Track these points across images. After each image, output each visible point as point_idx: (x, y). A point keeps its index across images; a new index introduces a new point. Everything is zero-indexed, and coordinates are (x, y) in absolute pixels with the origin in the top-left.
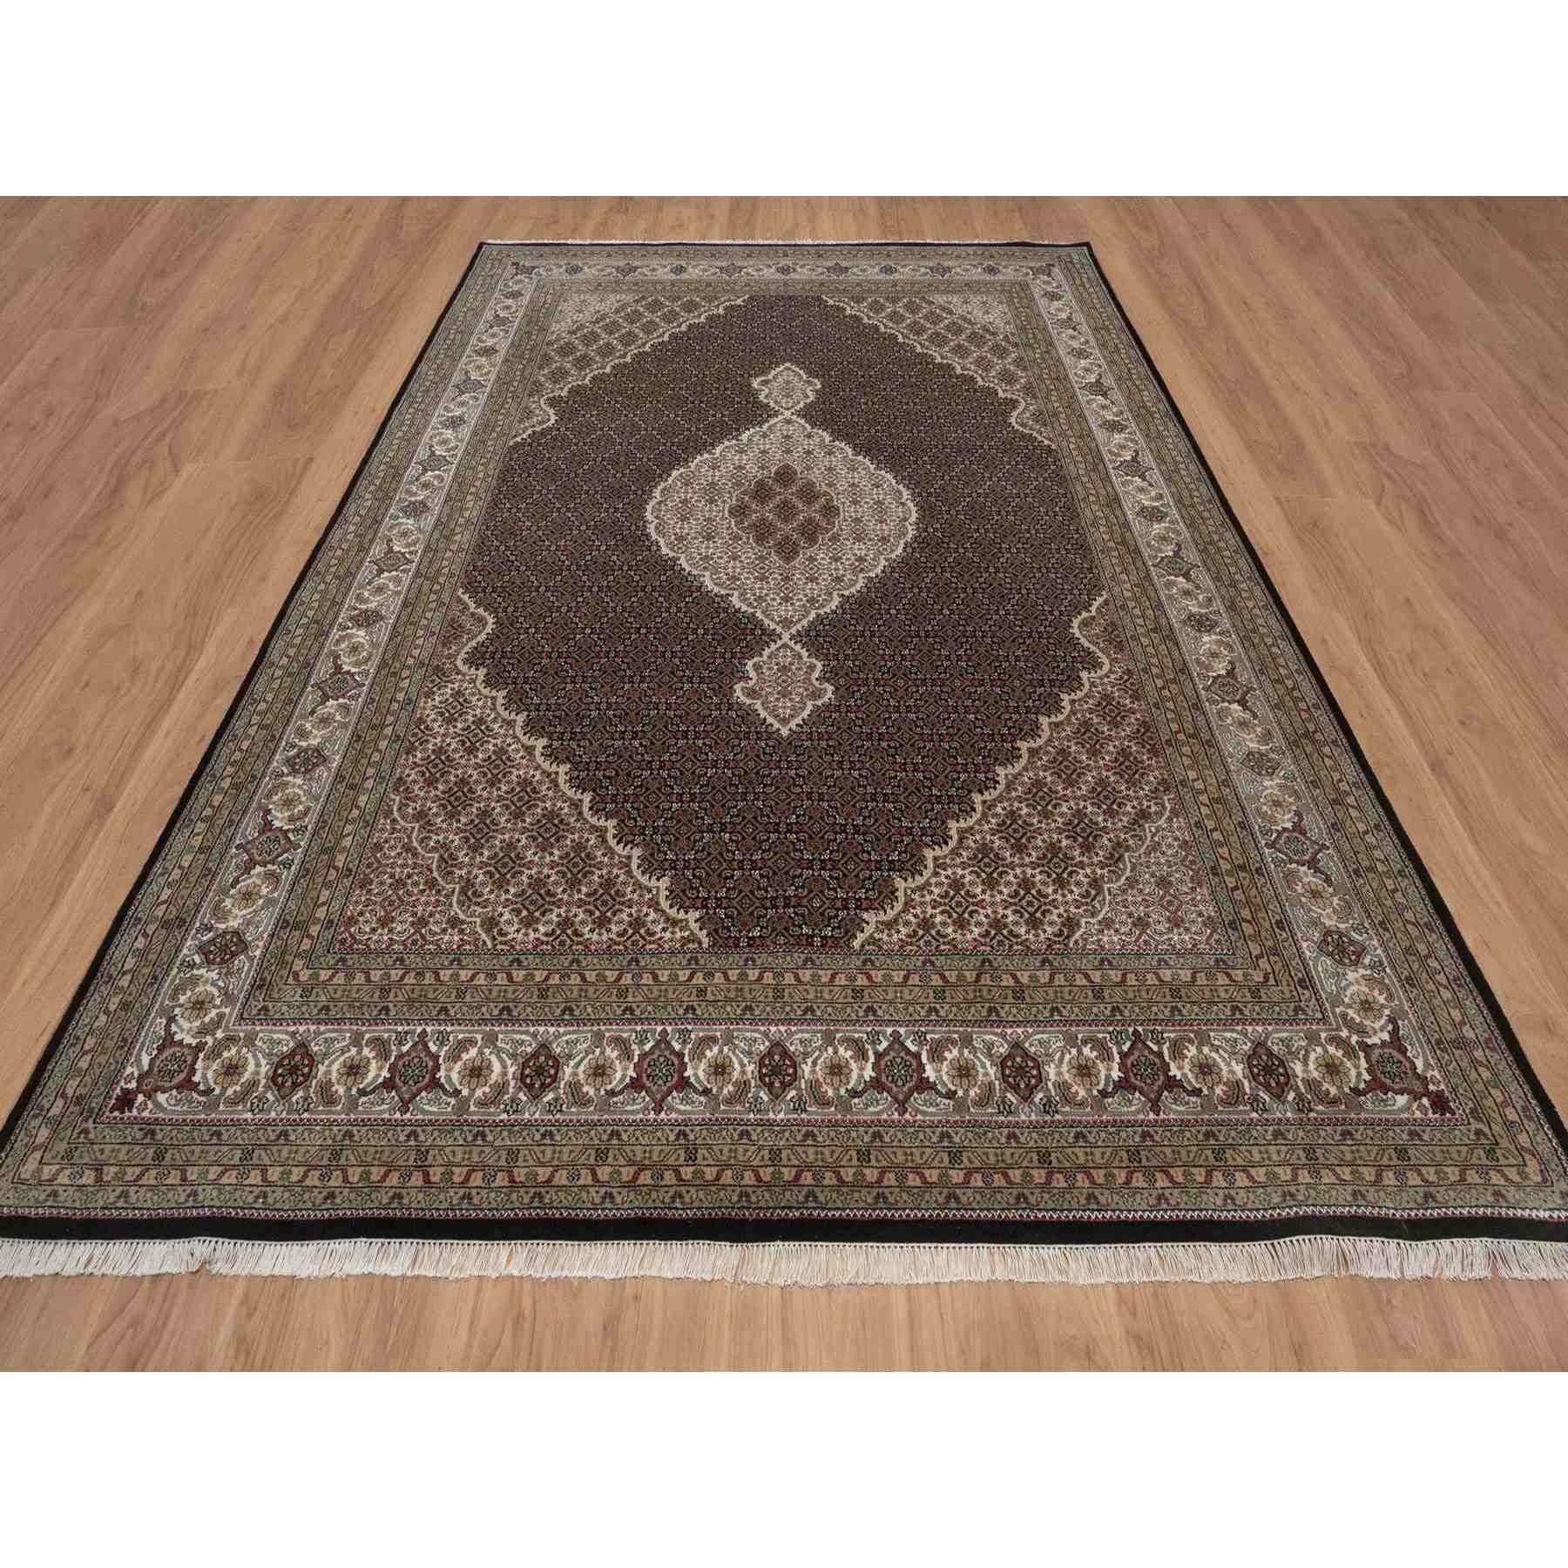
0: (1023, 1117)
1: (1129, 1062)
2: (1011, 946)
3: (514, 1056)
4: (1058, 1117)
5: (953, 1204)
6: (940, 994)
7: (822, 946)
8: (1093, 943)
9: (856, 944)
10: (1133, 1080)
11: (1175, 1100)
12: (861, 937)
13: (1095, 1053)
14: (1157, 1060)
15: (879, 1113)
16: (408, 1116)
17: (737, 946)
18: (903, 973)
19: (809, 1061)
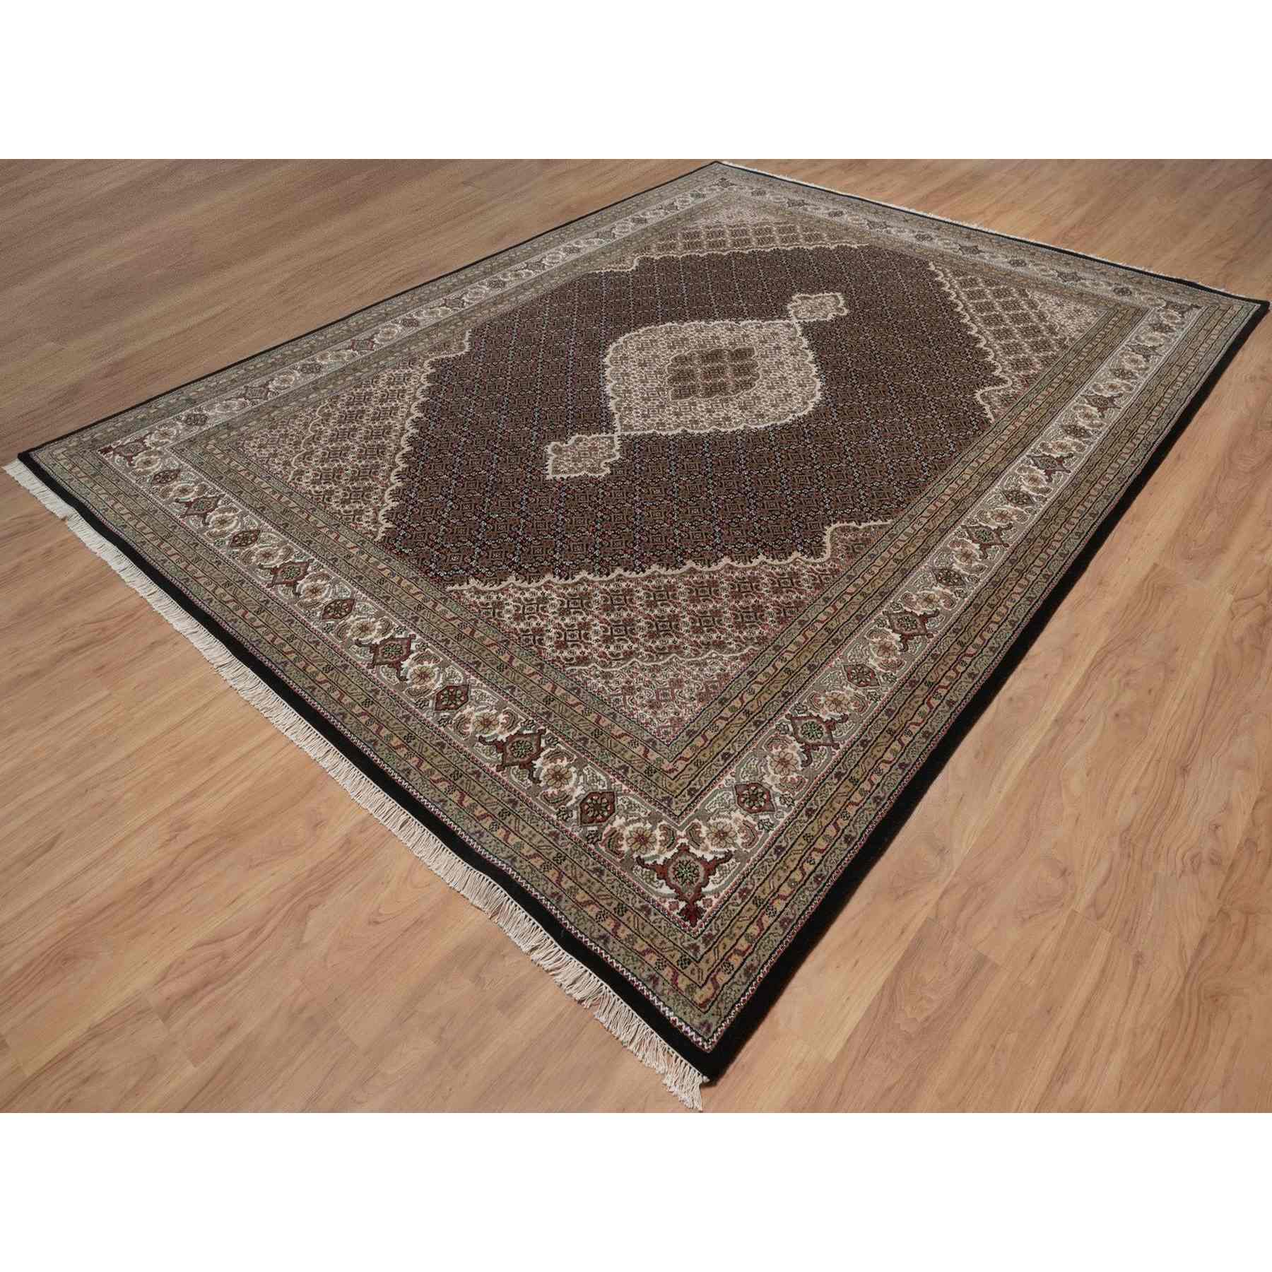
0: (425, 715)
1: (517, 739)
2: (531, 645)
3: (243, 526)
4: (442, 729)
5: (339, 718)
6: (460, 637)
7: (432, 578)
8: (583, 677)
9: (449, 588)
10: (508, 747)
11: (518, 773)
12: (456, 587)
13: (505, 721)
14: (535, 750)
15: (359, 659)
16: (181, 519)
17: (391, 550)
18: (454, 615)
19: (357, 616)
